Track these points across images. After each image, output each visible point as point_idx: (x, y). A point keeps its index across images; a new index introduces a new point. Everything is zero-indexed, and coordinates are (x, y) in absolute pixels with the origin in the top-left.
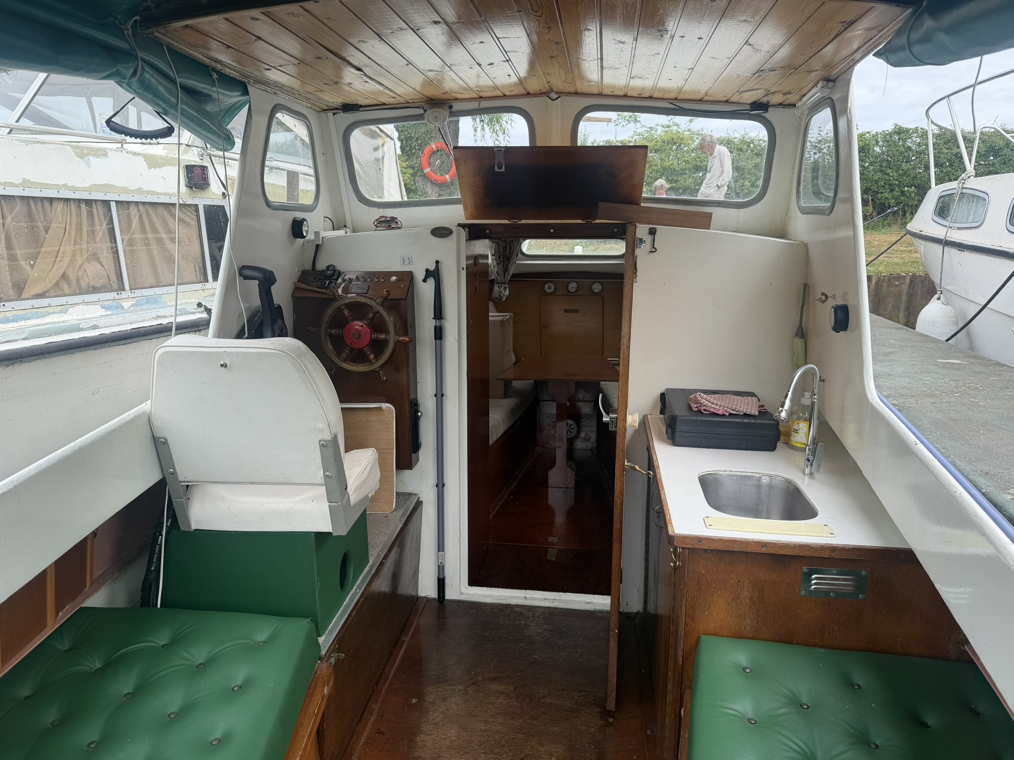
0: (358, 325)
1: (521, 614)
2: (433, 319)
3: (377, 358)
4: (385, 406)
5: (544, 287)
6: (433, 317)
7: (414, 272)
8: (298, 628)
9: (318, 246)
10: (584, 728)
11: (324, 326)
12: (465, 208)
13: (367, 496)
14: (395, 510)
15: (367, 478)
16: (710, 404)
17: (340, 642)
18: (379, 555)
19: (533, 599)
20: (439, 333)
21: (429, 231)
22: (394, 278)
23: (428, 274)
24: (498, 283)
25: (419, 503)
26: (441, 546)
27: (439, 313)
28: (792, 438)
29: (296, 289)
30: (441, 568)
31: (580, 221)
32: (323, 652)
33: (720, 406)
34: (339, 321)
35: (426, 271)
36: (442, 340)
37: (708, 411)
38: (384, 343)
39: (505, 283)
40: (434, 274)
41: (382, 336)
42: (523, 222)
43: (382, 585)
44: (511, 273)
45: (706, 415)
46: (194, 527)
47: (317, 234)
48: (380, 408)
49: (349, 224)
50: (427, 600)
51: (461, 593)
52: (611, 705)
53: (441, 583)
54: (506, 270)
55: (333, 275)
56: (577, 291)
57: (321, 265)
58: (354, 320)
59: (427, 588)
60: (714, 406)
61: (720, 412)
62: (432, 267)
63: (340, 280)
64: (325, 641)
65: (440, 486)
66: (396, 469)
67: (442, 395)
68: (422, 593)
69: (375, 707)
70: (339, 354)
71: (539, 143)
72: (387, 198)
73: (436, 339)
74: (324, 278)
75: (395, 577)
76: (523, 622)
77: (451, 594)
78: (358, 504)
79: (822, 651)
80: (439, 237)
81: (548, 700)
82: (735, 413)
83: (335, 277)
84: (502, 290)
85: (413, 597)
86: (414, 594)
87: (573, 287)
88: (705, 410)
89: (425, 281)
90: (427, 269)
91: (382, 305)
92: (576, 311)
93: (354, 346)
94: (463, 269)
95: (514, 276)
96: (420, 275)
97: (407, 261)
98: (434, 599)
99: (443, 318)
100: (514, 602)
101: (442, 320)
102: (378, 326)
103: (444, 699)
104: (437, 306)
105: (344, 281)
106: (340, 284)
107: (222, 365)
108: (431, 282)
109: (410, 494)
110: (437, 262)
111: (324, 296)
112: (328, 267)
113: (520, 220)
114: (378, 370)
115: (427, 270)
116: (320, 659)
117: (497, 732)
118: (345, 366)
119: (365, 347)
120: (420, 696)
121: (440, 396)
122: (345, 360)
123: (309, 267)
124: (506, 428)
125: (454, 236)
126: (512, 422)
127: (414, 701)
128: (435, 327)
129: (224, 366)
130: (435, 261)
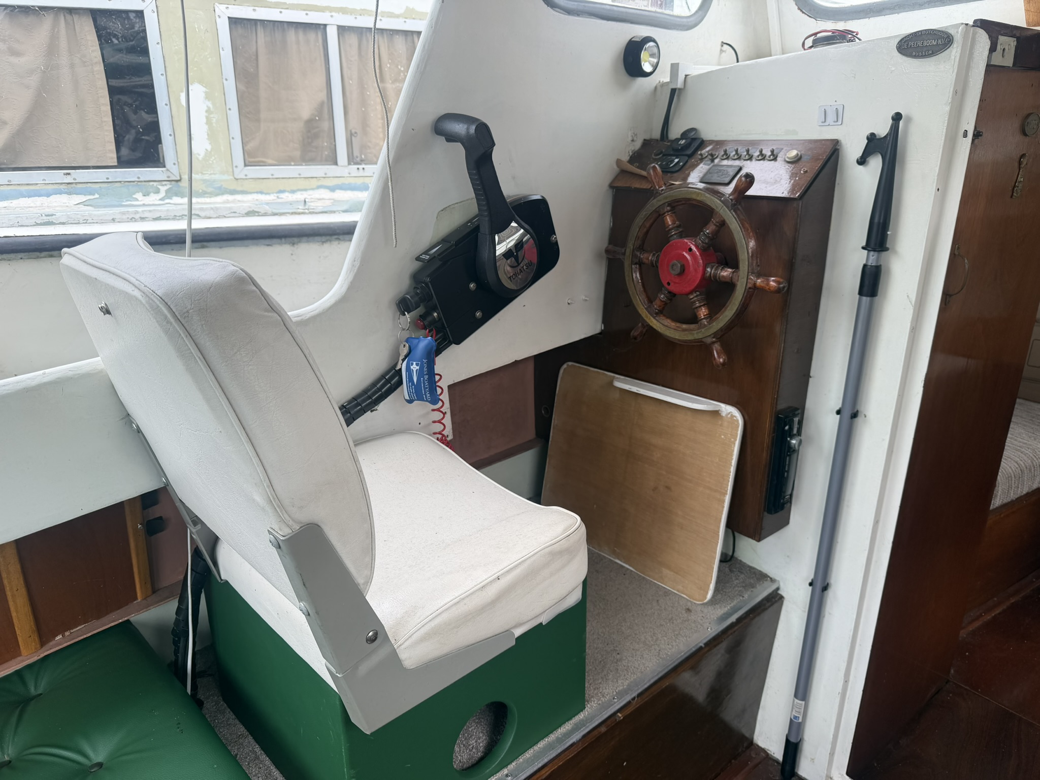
0: (687, 247)
2: (863, 248)
3: (711, 316)
4: (729, 410)
6: (864, 244)
7: (842, 141)
9: (673, 93)
20: (871, 282)
21: (895, 43)
22: (791, 154)
23: (874, 145)
25: (775, 600)
26: (802, 692)
27: (878, 238)
29: (622, 174)
30: (797, 727)
35: (868, 138)
36: (876, 298)
40: (884, 146)
47: (677, 68)
48: (714, 412)
50: (766, 756)
53: (794, 745)
55: (689, 147)
57: (676, 131)
62: (882, 130)
63: (702, 156)
65: (818, 585)
67: (855, 415)
70: (650, 303)
73: (861, 293)
74: (671, 153)
77: (807, 768)
83: (695, 150)
89: (862, 161)
90: (873, 135)
91: (734, 208)
93: (672, 288)
94: (965, 134)
96: (853, 148)
97: (831, 117)
98: (777, 761)
99: (886, 250)
101: (883, 253)
104: (876, 220)
105: (709, 157)
106: (700, 162)
108: (876, 163)
109: (763, 577)
110: (897, 117)
112: (686, 132)
114: (709, 340)
115: (872, 138)
118: (655, 323)
119: (691, 293)
121: (850, 413)
122: (658, 315)
123: (656, 133)
125: (955, 50)
128: (865, 266)
130: (892, 113)
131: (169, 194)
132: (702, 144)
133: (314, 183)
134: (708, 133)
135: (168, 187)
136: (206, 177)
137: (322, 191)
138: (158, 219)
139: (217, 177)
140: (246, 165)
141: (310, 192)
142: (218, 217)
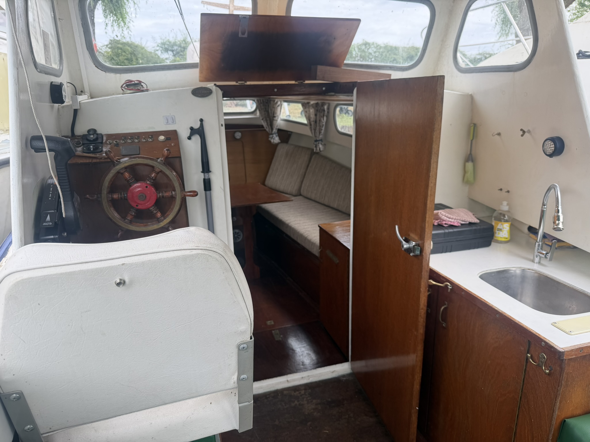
0: (137, 187)
2: (201, 172)
3: (164, 215)
6: (201, 170)
7: (178, 131)
9: (75, 111)
11: (105, 192)
12: (201, 72)
16: (448, 219)
20: (207, 185)
21: (190, 92)
22: (162, 138)
23: (193, 131)
27: (206, 167)
31: (293, 82)
33: (455, 219)
34: (120, 186)
35: (190, 129)
36: (211, 191)
37: (447, 224)
40: (198, 131)
41: (167, 194)
42: (248, 83)
47: (74, 98)
55: (97, 138)
57: (81, 129)
58: (136, 182)
60: (450, 220)
62: (197, 126)
70: (124, 218)
73: (205, 190)
74: (88, 142)
80: (200, 97)
82: (464, 223)
83: (98, 141)
88: (445, 224)
89: (189, 138)
90: (192, 127)
91: (164, 164)
93: (139, 207)
94: (222, 125)
96: (184, 133)
97: (170, 121)
99: (210, 172)
101: (210, 173)
104: (204, 161)
108: (197, 139)
110: (201, 120)
111: (95, 161)
112: (89, 131)
113: (246, 82)
114: (167, 226)
115: (192, 129)
118: (131, 227)
119: (151, 207)
122: (131, 222)
123: (67, 132)
125: (214, 95)
128: (204, 179)
129: (120, 283)
130: (199, 119)
132: (103, 136)
134: (101, 131)
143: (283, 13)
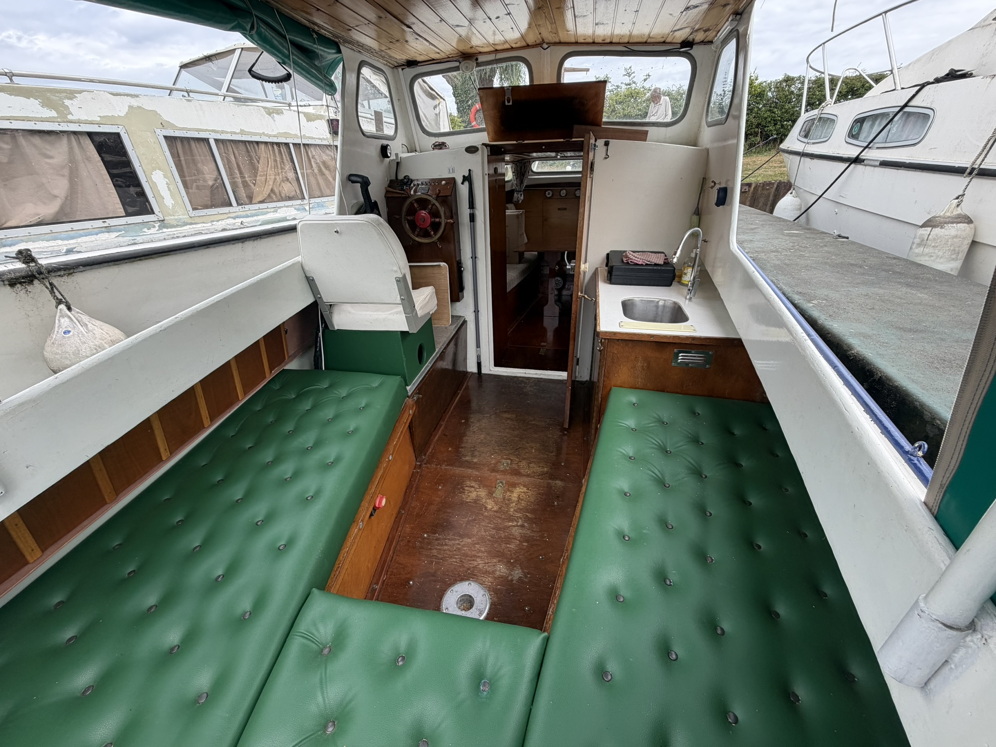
0: (423, 213)
1: (522, 381)
2: (469, 208)
3: (435, 234)
4: (442, 264)
5: (545, 193)
7: (456, 178)
8: (394, 382)
9: (398, 163)
10: (551, 436)
11: (403, 214)
12: (488, 134)
13: (429, 313)
14: (451, 325)
15: (428, 302)
17: (419, 389)
18: (441, 348)
19: (529, 373)
20: (472, 218)
21: (464, 149)
22: (444, 182)
23: (465, 179)
24: (517, 191)
25: (465, 322)
26: (478, 345)
27: (472, 205)
28: (683, 279)
29: (387, 192)
30: (479, 357)
31: (562, 140)
32: (410, 394)
33: (640, 259)
34: (412, 211)
35: (463, 177)
36: (474, 222)
37: (633, 262)
38: (439, 224)
39: (521, 191)
40: (468, 179)
41: (437, 220)
42: (526, 142)
43: (446, 364)
44: (525, 184)
45: (632, 265)
46: (336, 328)
47: (397, 155)
48: (439, 266)
49: (418, 149)
50: (473, 373)
51: (490, 370)
52: (566, 426)
53: (479, 365)
54: (522, 182)
55: (408, 182)
56: (566, 195)
57: (401, 176)
58: (421, 210)
59: (472, 368)
60: (636, 259)
61: (640, 263)
62: (467, 174)
63: (412, 185)
64: (410, 388)
65: (476, 311)
66: (451, 301)
67: (476, 258)
68: (469, 370)
69: (443, 424)
70: (413, 233)
71: (535, 83)
72: (442, 130)
73: (470, 222)
74: (403, 184)
75: (454, 361)
76: (523, 385)
77: (484, 371)
78: (422, 317)
79: (680, 395)
80: (470, 153)
81: (533, 422)
82: (649, 263)
83: (409, 183)
84: (519, 196)
85: (464, 371)
86: (465, 370)
87: (563, 193)
89: (462, 183)
90: (464, 175)
91: (436, 200)
92: (565, 209)
93: (421, 226)
94: (486, 174)
95: (526, 186)
96: (459, 180)
97: (450, 171)
98: (476, 373)
99: (474, 208)
100: (519, 375)
101: (474, 210)
102: (435, 214)
103: (479, 421)
104: (470, 200)
105: (414, 185)
106: (412, 188)
107: (335, 232)
108: (466, 183)
109: (460, 316)
110: (470, 170)
111: (403, 196)
112: (405, 177)
113: (524, 141)
114: (436, 241)
116: (408, 397)
117: (505, 436)
118: (417, 239)
119: (428, 228)
120: (467, 419)
121: (474, 258)
122: (417, 236)
123: (394, 178)
124: (519, 281)
125: (480, 152)
126: (522, 278)
127: (463, 421)
128: (470, 213)
129: (337, 232)
130: (468, 170)
131: (160, 228)
132: (412, 181)
133: (226, 216)
134: (412, 177)
135: (159, 224)
136: (176, 217)
137: (230, 219)
138: (184, 236)
139: (181, 217)
140: (193, 210)
141: (225, 220)
142: (211, 233)
143: (555, 81)
